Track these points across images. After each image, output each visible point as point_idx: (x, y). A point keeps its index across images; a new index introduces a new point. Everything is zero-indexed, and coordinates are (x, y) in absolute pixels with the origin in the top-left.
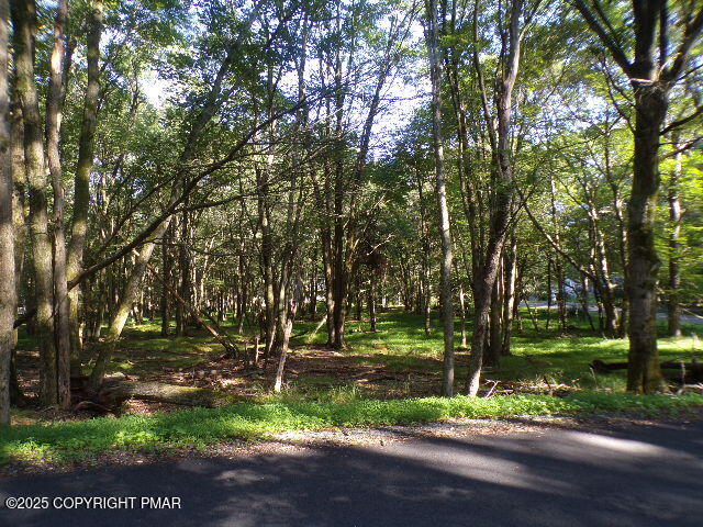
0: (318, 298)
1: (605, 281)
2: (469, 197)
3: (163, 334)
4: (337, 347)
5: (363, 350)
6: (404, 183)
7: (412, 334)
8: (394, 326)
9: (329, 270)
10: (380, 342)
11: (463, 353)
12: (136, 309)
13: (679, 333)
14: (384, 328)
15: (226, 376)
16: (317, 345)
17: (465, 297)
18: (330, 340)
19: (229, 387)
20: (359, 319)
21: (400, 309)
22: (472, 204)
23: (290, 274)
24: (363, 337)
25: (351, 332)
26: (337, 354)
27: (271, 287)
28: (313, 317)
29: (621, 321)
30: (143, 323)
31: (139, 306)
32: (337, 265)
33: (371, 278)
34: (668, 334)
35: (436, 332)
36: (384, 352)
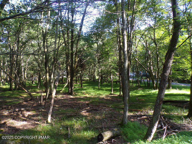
0: (64, 77)
1: (152, 73)
2: (120, 44)
3: (10, 89)
4: (71, 94)
5: (80, 95)
6: (93, 41)
7: (94, 89)
8: (87, 86)
9: (69, 68)
10: (85, 91)
11: (112, 95)
12: (3, 80)
13: (171, 88)
14: (85, 86)
15: (28, 111)
16: (64, 93)
17: (113, 77)
18: (69, 91)
19: (29, 115)
20: (77, 83)
21: (88, 80)
22: (120, 46)
23: (55, 69)
24: (79, 89)
25: (75, 88)
26: (72, 97)
27: (48, 74)
28: (62, 82)
29: (156, 84)
30: (5, 85)
31: (4, 79)
32: (71, 67)
33: (81, 71)
34: (168, 88)
35: (101, 88)
36: (87, 96)
